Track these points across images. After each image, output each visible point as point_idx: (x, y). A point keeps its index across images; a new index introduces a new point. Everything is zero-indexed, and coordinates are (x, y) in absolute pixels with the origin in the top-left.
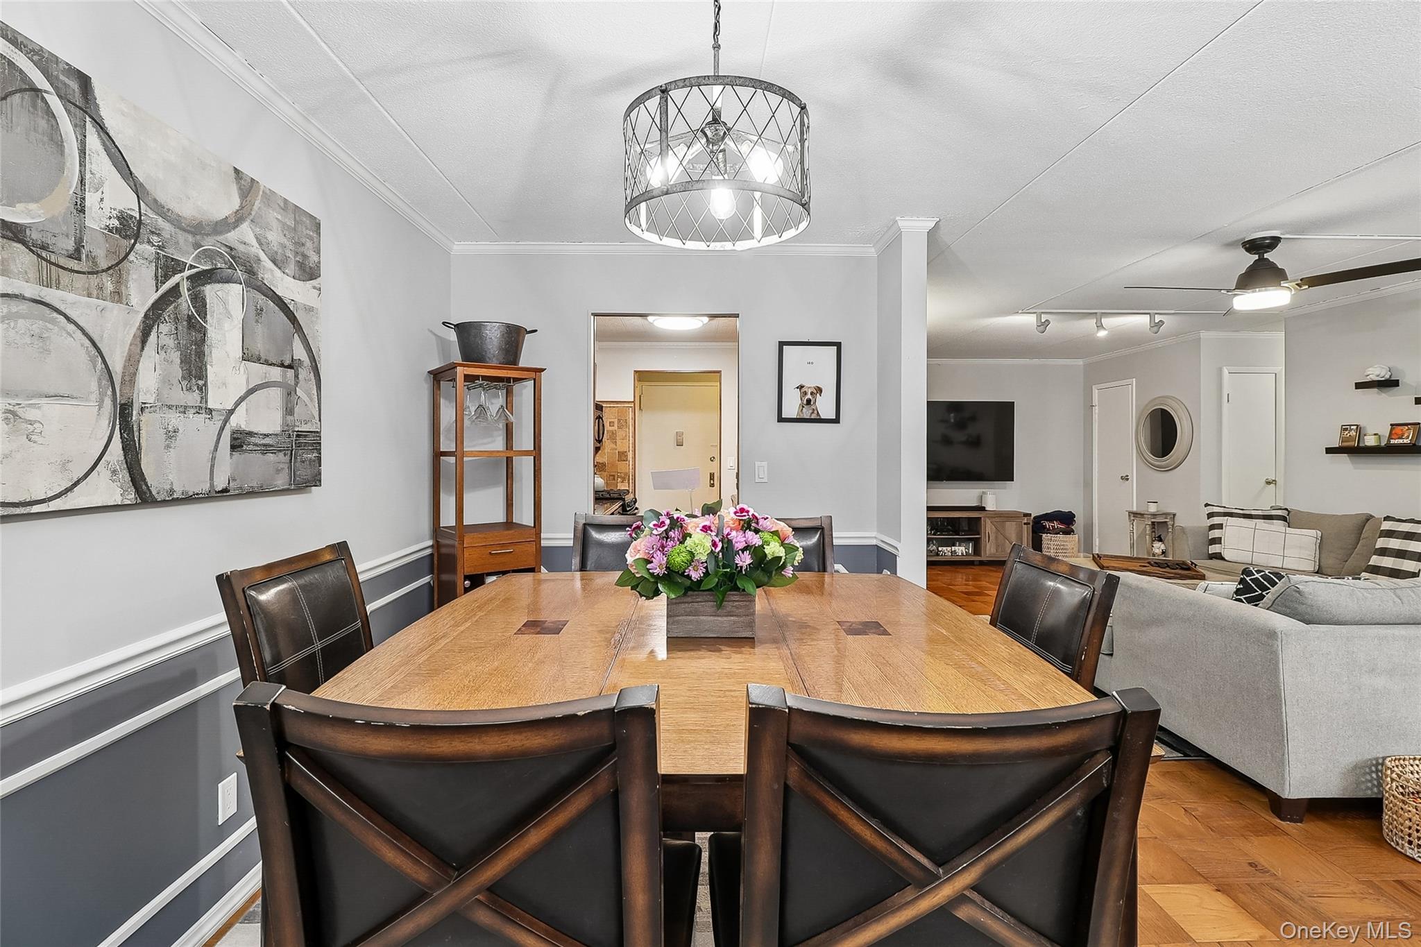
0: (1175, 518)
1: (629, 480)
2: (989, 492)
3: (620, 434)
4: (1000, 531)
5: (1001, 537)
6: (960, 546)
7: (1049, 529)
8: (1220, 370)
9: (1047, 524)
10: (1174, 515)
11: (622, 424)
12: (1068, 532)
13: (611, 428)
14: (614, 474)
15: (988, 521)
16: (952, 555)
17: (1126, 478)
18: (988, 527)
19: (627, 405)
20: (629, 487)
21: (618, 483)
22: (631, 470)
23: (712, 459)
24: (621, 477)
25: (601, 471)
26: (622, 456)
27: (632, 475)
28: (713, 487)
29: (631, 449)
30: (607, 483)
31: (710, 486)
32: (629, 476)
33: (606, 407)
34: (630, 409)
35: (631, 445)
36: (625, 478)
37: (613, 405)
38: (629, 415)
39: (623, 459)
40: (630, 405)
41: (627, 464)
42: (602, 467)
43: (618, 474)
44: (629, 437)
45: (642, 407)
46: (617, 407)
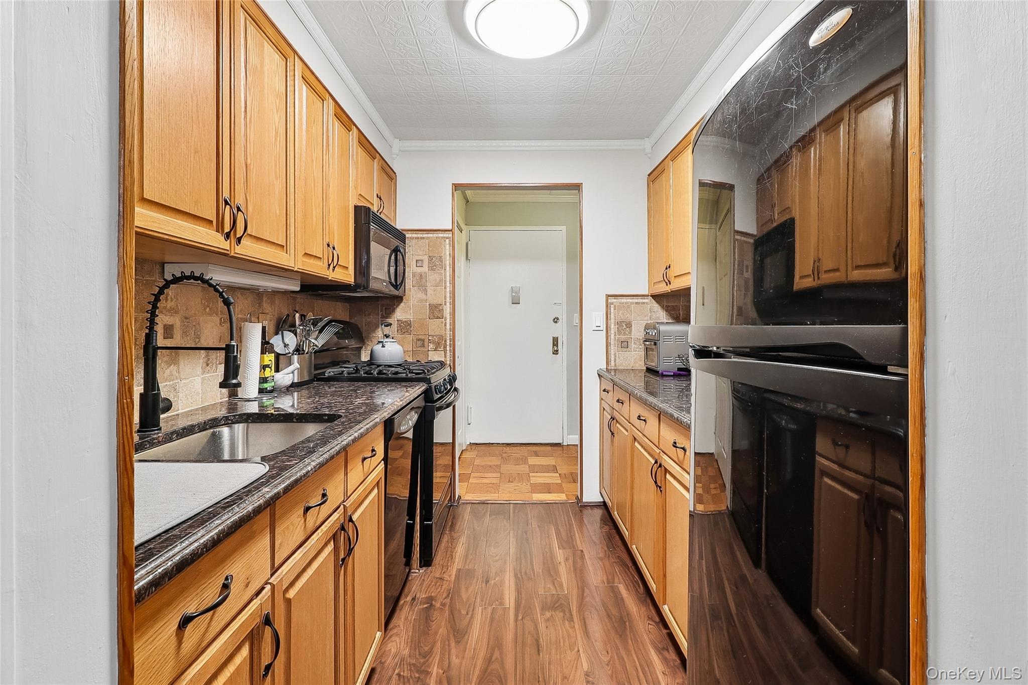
1: (445, 347)
3: (433, 277)
11: (435, 263)
13: (419, 270)
14: (423, 337)
19: (442, 235)
20: (445, 357)
21: (429, 350)
22: (448, 332)
23: (556, 320)
24: (434, 342)
25: (404, 333)
26: (435, 311)
27: (450, 339)
28: (557, 354)
29: (448, 300)
30: (413, 351)
31: (553, 353)
32: (445, 341)
33: (412, 238)
34: (447, 240)
35: (448, 295)
36: (439, 344)
37: (421, 236)
38: (445, 249)
39: (436, 316)
40: (447, 235)
41: (442, 323)
42: (405, 327)
43: (430, 338)
44: (445, 283)
45: (469, 256)
46: (428, 238)
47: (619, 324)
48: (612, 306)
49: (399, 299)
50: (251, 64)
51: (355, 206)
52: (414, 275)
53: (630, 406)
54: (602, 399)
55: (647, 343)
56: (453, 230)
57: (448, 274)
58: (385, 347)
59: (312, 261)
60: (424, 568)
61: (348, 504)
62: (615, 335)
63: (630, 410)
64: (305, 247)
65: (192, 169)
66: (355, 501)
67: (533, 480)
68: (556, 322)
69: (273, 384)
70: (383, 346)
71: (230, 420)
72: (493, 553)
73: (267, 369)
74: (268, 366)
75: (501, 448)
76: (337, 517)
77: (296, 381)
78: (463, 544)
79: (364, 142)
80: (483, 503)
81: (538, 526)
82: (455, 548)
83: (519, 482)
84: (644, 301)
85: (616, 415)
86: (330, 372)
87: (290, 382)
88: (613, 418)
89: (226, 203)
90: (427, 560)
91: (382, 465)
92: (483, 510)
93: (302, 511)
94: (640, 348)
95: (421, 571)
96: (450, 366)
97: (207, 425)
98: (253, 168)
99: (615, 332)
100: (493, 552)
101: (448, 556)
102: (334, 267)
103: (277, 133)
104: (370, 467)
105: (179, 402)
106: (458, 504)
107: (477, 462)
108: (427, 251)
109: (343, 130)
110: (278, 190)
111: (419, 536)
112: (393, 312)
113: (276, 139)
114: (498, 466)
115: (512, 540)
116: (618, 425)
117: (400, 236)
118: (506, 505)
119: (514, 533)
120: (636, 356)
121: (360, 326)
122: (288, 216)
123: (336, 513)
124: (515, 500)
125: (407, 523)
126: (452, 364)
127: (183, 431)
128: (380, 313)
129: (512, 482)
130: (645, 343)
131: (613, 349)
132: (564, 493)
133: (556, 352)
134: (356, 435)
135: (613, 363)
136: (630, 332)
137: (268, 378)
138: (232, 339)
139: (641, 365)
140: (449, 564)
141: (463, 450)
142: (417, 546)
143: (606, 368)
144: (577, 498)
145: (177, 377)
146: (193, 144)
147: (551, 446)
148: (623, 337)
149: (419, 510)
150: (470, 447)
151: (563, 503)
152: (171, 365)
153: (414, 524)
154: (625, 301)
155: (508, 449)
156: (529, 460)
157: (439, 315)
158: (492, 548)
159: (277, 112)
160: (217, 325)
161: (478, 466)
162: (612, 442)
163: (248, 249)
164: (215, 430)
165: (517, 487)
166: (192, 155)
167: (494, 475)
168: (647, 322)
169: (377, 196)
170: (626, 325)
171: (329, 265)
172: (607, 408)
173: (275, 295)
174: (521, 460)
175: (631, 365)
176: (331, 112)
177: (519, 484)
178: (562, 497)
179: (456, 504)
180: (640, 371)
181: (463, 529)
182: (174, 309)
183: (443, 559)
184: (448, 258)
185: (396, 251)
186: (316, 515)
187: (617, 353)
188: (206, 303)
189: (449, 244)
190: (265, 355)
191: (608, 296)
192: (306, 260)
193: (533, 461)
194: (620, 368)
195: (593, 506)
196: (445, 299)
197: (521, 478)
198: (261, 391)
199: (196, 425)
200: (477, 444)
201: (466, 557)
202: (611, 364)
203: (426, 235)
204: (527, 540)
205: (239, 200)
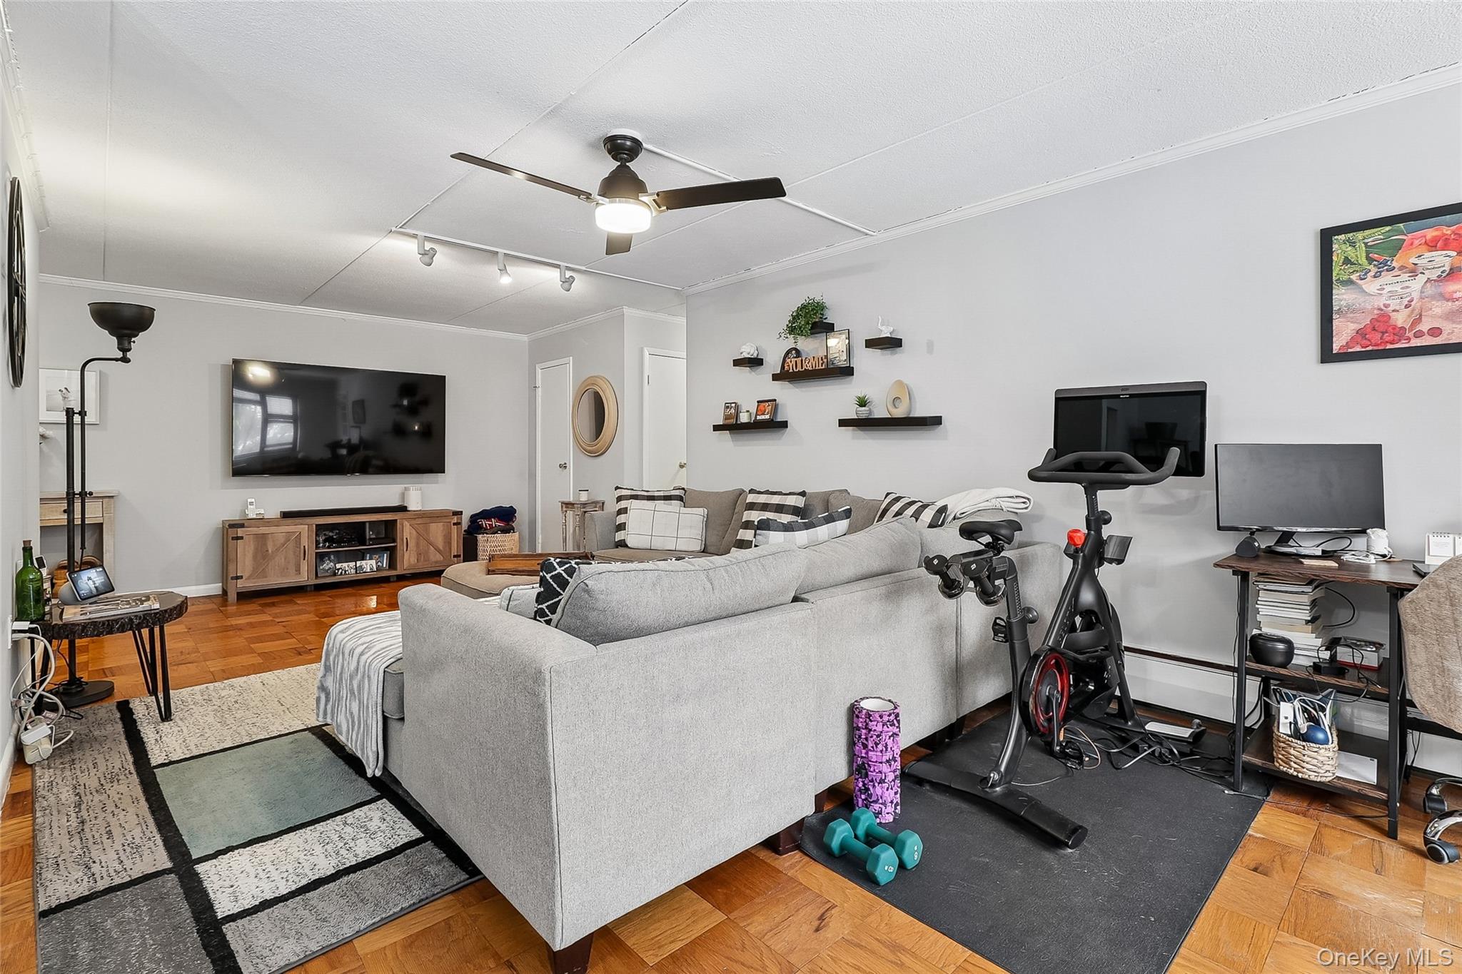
0: (605, 506)
2: (412, 487)
4: (423, 536)
5: (423, 543)
6: (371, 559)
7: (486, 529)
8: (642, 351)
9: (484, 523)
10: (603, 503)
12: (507, 530)
15: (406, 524)
16: (356, 573)
17: (563, 466)
18: (406, 531)
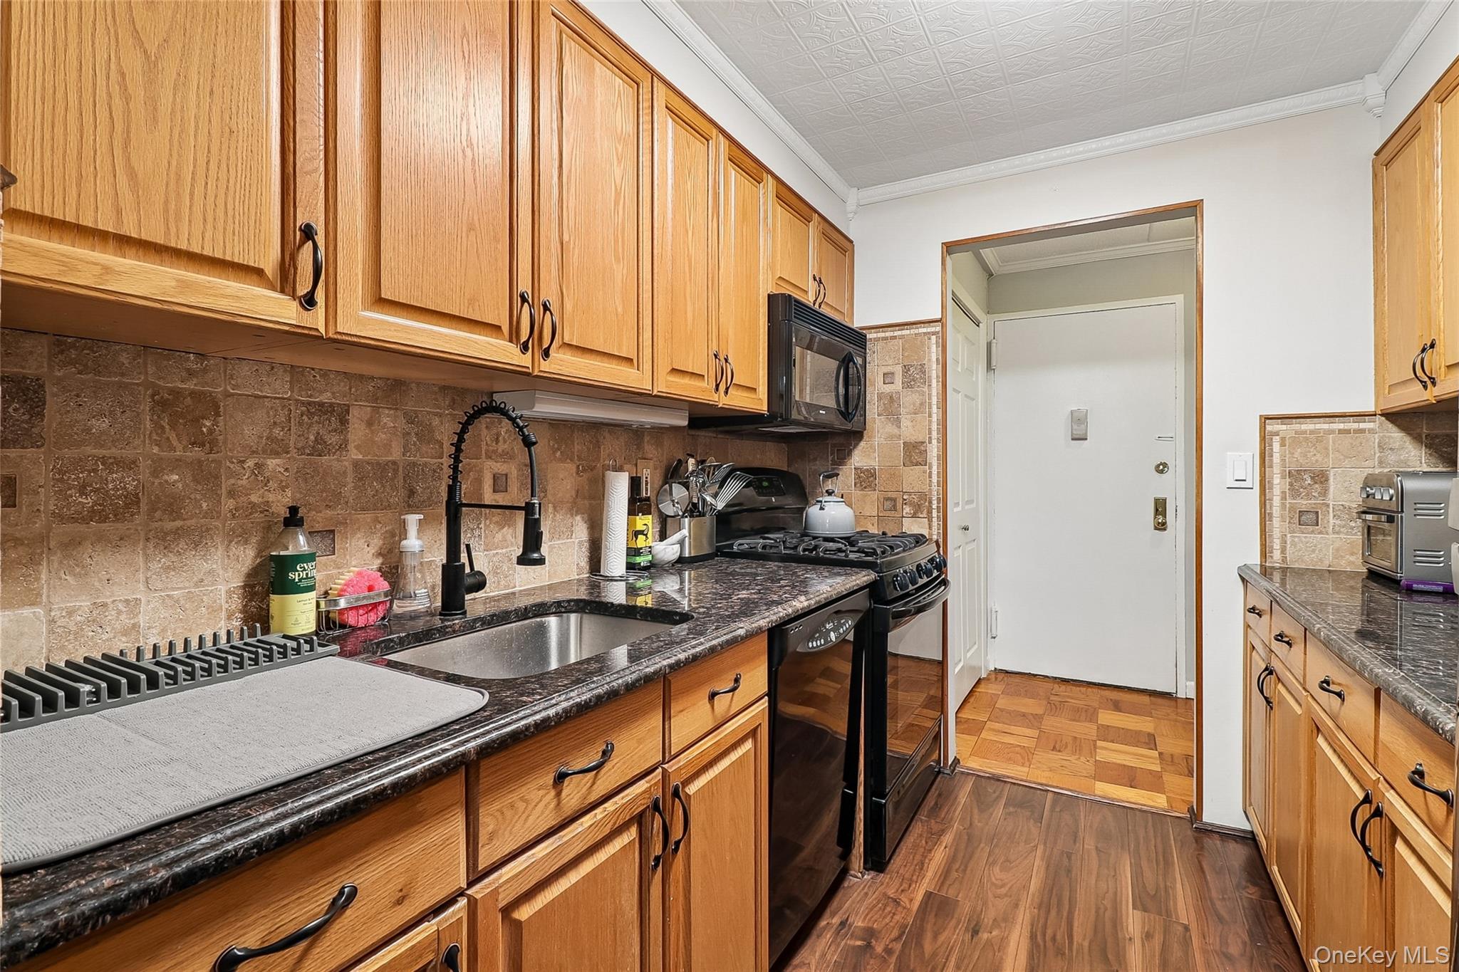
1: (930, 512)
3: (909, 399)
11: (914, 376)
13: (889, 388)
19: (924, 330)
20: (930, 528)
21: (903, 517)
22: (935, 488)
23: (1161, 468)
24: (911, 504)
25: (865, 488)
26: (914, 453)
27: (938, 499)
28: (1165, 529)
29: (934, 434)
30: (878, 516)
31: (1156, 528)
32: (930, 502)
33: (877, 339)
34: (934, 338)
35: (934, 427)
36: (920, 506)
37: (891, 334)
38: (930, 353)
39: (914, 461)
40: (933, 329)
41: (925, 472)
42: (866, 479)
43: (905, 497)
44: (930, 407)
45: (994, 363)
46: (902, 337)
47: (1294, 476)
48: (1276, 439)
49: (858, 435)
50: (570, 97)
51: (769, 295)
52: (880, 397)
53: (1305, 654)
54: (1249, 626)
55: (1369, 517)
56: (944, 320)
57: (934, 392)
58: (823, 509)
59: (686, 381)
60: (873, 873)
61: (671, 767)
62: (1284, 498)
63: (1305, 661)
64: (672, 359)
65: (464, 254)
66: (690, 762)
67: (1102, 756)
68: (1162, 472)
69: (650, 558)
70: (822, 509)
71: (563, 607)
72: (997, 880)
73: (639, 536)
74: (641, 532)
75: (1050, 685)
76: (643, 788)
77: (687, 556)
78: (945, 848)
79: (788, 197)
80: (997, 779)
81: (1097, 847)
82: (930, 851)
83: (1074, 753)
84: (1362, 426)
85: (1276, 664)
86: (741, 544)
87: (676, 556)
88: (1269, 671)
89: (524, 300)
90: (877, 861)
91: (763, 704)
92: (994, 792)
93: (550, 779)
94: (1352, 528)
95: (865, 877)
96: (937, 542)
97: (529, 612)
98: (574, 248)
99: (1284, 493)
100: (998, 877)
101: (915, 862)
102: (727, 389)
103: (618, 194)
104: (730, 706)
105: (516, 576)
106: (953, 772)
107: (1002, 703)
108: (901, 357)
109: (747, 183)
110: (620, 277)
111: (862, 818)
112: (848, 455)
113: (616, 203)
114: (1039, 717)
115: (1038, 863)
116: (1280, 686)
117: (858, 338)
118: (1039, 792)
119: (1045, 851)
120: (1337, 545)
121: (802, 477)
122: (641, 316)
123: (643, 782)
124: (1057, 787)
125: (844, 792)
126: (941, 541)
127: (493, 619)
128: (830, 458)
129: (1059, 751)
130: (1363, 516)
131: (1277, 526)
132: (1164, 793)
133: (1161, 527)
134: (682, 656)
135: (1277, 555)
136: (1324, 493)
137: (641, 548)
138: (532, 495)
139: (1354, 562)
140: (915, 878)
141: (980, 679)
142: (860, 834)
143: (1261, 566)
144: (1191, 810)
145: (512, 543)
146: (465, 218)
147: (1150, 695)
148: (1305, 502)
149: (862, 776)
150: (993, 676)
151: (1157, 817)
152: (503, 527)
153: (854, 797)
154: (1311, 427)
155: (1061, 689)
156: (1100, 715)
157: (920, 460)
158: (997, 869)
159: (619, 162)
160: (572, 475)
161: (1002, 710)
162: (1268, 718)
163: (562, 364)
164: (543, 619)
165: (1067, 763)
166: (464, 235)
167: (1028, 732)
168: (1370, 471)
169: (815, 279)
170: (1312, 478)
171: (717, 386)
172: (1259, 647)
173: (662, 433)
174: (1083, 714)
175: (1327, 563)
176: (723, 157)
177: (1072, 758)
178: (1159, 801)
179: (948, 772)
180: (1355, 574)
181: (951, 819)
182: (508, 453)
183: (905, 866)
184: (934, 366)
185: (846, 361)
186: (589, 784)
187: (1289, 535)
188: (556, 446)
189: (937, 343)
190: (638, 517)
191: (1265, 419)
192: (672, 378)
193: (1108, 718)
194: (1296, 566)
195: (1227, 835)
196: (930, 433)
197: (1078, 745)
198: (631, 567)
199: (511, 611)
200: (1007, 672)
201: (946, 874)
202: (1272, 557)
203: (899, 333)
204: (1069, 871)
205: (549, 293)
